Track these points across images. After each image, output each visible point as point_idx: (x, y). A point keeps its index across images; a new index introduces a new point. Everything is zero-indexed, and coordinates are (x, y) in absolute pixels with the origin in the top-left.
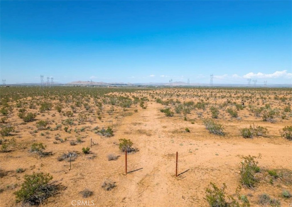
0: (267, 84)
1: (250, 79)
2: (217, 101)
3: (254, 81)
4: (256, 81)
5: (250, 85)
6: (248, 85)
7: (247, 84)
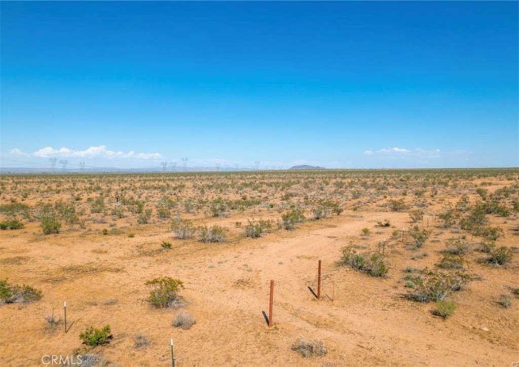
0: (85, 168)
1: (55, 159)
2: (50, 198)
3: (63, 163)
4: (66, 162)
5: (55, 170)
6: (51, 169)
7: (49, 167)
